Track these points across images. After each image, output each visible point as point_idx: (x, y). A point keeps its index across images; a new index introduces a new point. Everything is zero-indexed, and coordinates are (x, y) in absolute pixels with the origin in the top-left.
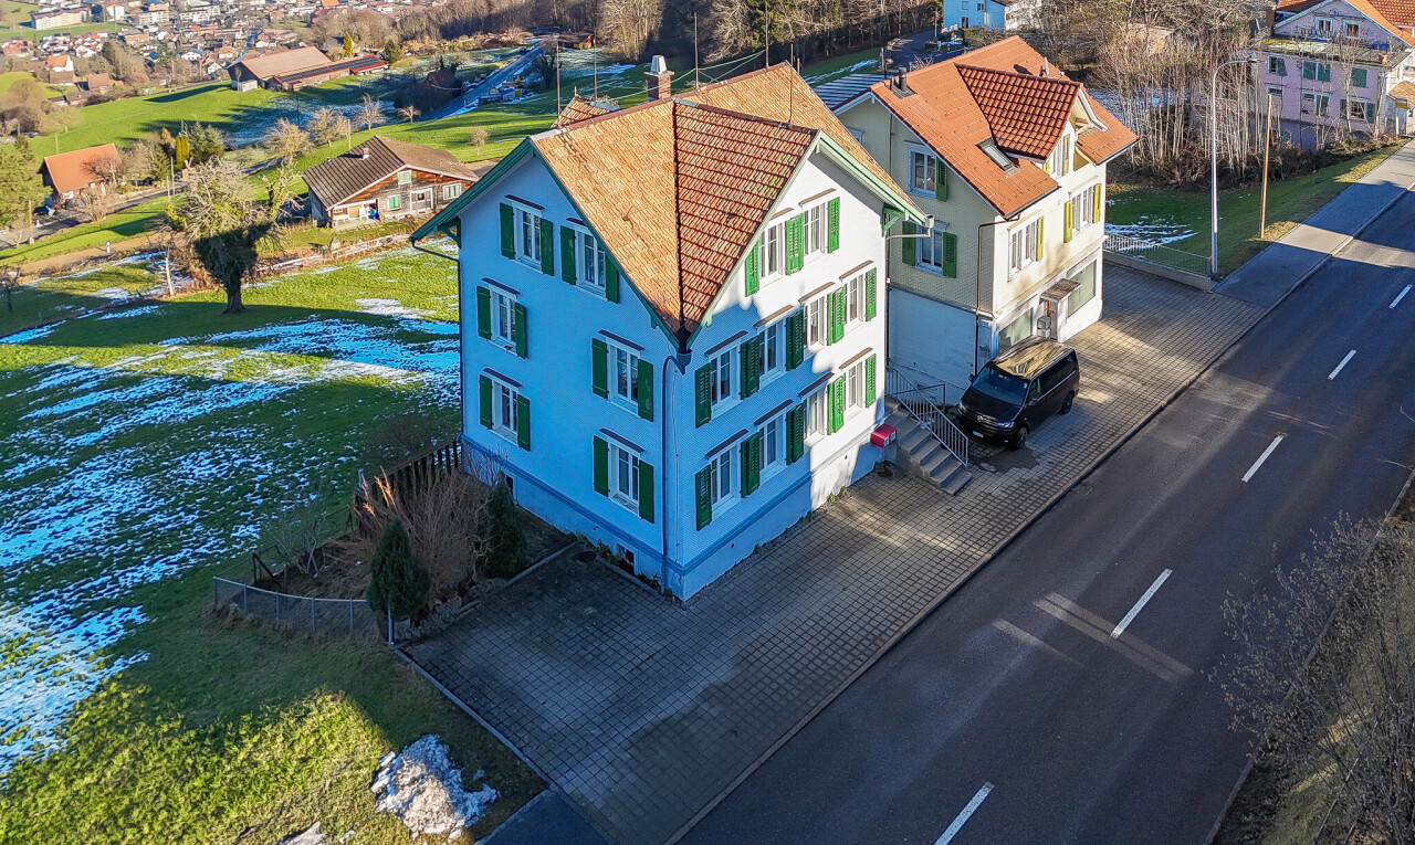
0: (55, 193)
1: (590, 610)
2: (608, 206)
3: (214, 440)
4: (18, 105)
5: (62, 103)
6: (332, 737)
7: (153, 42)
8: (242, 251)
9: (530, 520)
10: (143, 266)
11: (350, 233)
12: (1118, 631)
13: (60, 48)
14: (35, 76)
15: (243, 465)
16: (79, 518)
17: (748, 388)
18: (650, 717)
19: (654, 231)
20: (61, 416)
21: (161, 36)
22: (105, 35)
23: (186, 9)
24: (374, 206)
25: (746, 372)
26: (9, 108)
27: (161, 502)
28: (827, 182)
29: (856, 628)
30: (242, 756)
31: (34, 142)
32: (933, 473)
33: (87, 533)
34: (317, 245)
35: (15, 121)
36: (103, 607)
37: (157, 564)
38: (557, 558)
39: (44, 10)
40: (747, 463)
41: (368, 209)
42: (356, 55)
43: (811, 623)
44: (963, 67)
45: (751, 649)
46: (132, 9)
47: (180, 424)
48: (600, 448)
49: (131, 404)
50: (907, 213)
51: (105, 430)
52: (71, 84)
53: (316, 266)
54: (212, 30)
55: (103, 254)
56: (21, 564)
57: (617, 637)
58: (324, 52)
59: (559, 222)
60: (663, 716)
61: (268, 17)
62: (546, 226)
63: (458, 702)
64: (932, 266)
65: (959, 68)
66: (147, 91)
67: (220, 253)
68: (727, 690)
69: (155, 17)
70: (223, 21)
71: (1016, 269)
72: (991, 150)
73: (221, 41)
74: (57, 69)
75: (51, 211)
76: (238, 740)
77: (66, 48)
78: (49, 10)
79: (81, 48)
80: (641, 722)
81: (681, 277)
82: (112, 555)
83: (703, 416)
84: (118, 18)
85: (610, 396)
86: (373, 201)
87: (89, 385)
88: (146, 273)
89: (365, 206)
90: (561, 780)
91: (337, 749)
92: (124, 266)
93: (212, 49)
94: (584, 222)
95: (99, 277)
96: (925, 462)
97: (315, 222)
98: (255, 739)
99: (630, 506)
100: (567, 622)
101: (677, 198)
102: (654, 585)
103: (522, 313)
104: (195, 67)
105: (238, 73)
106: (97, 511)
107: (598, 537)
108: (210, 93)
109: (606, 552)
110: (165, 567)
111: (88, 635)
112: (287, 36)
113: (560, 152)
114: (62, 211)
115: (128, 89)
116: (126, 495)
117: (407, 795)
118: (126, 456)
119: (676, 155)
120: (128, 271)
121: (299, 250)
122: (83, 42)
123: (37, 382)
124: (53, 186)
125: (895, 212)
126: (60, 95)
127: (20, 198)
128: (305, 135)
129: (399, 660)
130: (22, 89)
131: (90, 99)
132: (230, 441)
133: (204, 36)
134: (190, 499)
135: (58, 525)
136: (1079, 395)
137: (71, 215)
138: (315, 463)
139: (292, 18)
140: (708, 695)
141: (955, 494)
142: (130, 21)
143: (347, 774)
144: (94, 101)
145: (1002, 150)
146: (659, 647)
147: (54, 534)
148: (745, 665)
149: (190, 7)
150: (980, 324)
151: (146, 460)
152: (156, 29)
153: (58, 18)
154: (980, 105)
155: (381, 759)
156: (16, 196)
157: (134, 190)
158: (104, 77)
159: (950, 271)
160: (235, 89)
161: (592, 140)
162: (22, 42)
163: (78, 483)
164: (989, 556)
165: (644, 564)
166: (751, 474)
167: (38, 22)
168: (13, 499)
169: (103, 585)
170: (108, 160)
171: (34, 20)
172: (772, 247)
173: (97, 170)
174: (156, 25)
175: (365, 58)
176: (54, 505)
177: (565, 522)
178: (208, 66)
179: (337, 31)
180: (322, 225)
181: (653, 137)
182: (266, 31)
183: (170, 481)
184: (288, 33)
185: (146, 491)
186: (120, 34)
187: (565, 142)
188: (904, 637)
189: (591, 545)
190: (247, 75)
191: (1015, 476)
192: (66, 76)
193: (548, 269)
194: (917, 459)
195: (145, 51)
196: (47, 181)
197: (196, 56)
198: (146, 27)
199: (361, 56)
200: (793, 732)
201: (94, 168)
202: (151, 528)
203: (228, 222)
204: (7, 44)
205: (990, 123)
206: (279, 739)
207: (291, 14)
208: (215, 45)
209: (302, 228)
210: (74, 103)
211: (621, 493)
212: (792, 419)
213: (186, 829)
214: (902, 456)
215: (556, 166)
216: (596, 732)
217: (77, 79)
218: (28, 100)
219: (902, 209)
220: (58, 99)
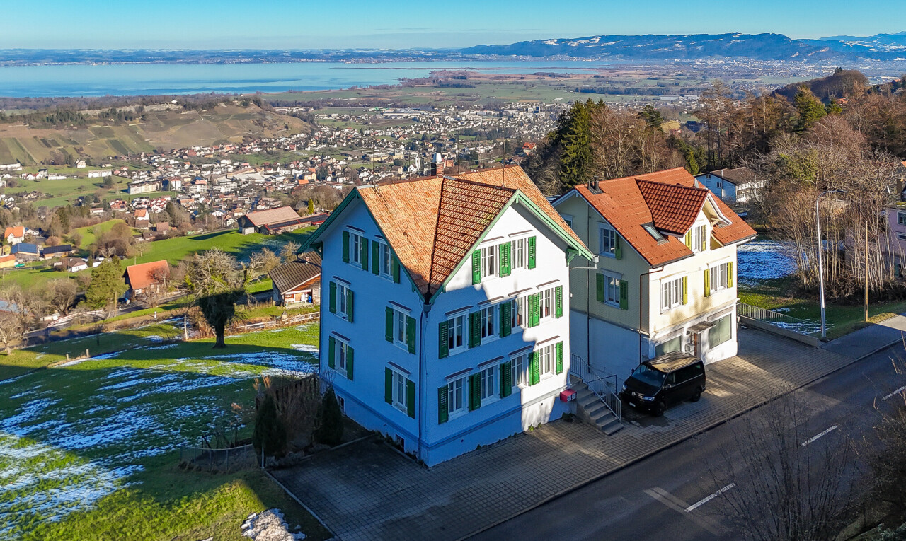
0: (131, 290)
1: (375, 466)
2: (395, 226)
3: (195, 401)
4: (116, 238)
5: (141, 239)
6: (225, 505)
7: (196, 204)
8: (226, 307)
9: (351, 424)
10: (173, 324)
11: (294, 310)
12: (691, 508)
13: (143, 206)
14: (127, 222)
15: (208, 411)
16: (118, 431)
17: (473, 343)
18: (397, 515)
19: (420, 242)
20: (116, 389)
21: (201, 200)
22: (169, 199)
23: (217, 184)
24: (310, 294)
25: (472, 331)
26: (110, 240)
27: (162, 425)
28: (525, 224)
29: (528, 491)
30: (179, 511)
31: (124, 261)
32: (598, 421)
33: (121, 437)
34: (273, 316)
35: (113, 248)
36: (126, 465)
37: (155, 450)
38: (362, 441)
39: (136, 182)
40: (472, 389)
41: (307, 296)
42: (316, 213)
43: (502, 485)
44: (640, 181)
45: (463, 493)
46: (186, 183)
47: (178, 393)
48: (389, 373)
49: (154, 384)
50: (580, 251)
51: (138, 395)
52: (147, 228)
53: (272, 328)
54: (231, 197)
55: (152, 318)
56: (87, 447)
57: (387, 479)
58: (296, 211)
59: (371, 238)
60: (404, 516)
61: (265, 190)
62: (365, 241)
63: (293, 496)
64: (614, 303)
65: (637, 181)
66: (189, 233)
67: (213, 307)
68: (444, 509)
69: (199, 188)
70: (238, 192)
71: (667, 308)
72: (649, 229)
73: (236, 204)
74: (140, 219)
75: (128, 301)
76: (179, 505)
77: (146, 206)
78: (138, 182)
79: (155, 207)
80: (391, 517)
81: (432, 266)
82: (133, 445)
83: (443, 353)
84: (177, 188)
85: (394, 342)
86: (310, 291)
87: (134, 377)
88: (174, 328)
89: (305, 293)
90: (341, 535)
91: (227, 510)
92: (162, 324)
93: (230, 210)
94: (383, 236)
95: (148, 329)
96: (593, 414)
97: (274, 303)
98: (187, 504)
99: (403, 410)
100: (360, 470)
101: (437, 227)
102: (414, 457)
103: (352, 295)
104: (220, 220)
105: (244, 222)
106: (128, 428)
107: (386, 431)
108: (226, 235)
109: (389, 439)
110: (158, 451)
111: (114, 474)
112: (276, 203)
113: (372, 196)
114: (135, 301)
115: (179, 232)
116: (143, 422)
117: (258, 530)
118: (147, 406)
119: (440, 205)
120: (164, 327)
121: (263, 319)
122: (156, 203)
123: (107, 375)
124: (130, 285)
125: (574, 251)
126: (139, 234)
127: (112, 290)
128: (278, 259)
129: (266, 475)
130: (119, 229)
131: (157, 237)
132: (204, 401)
133: (226, 201)
134: (177, 424)
135: (107, 433)
136: (706, 391)
137: (139, 304)
138: (248, 412)
139: (280, 191)
140: (431, 510)
141: (610, 435)
142: (184, 190)
143: (230, 520)
144: (159, 238)
145: (658, 230)
146: (409, 486)
147: (105, 437)
148: (457, 500)
149: (219, 182)
150: (642, 339)
151: (157, 408)
152: (198, 196)
153: (143, 187)
154: (647, 204)
155: (249, 516)
156: (109, 289)
157: (176, 291)
158: (166, 225)
159: (624, 306)
160: (241, 233)
161: (391, 192)
162: (121, 202)
163: (120, 417)
164: (623, 465)
165: (410, 447)
166: (475, 399)
167: (132, 189)
168: (85, 423)
169: (126, 457)
170: (162, 270)
171: (129, 188)
172: (491, 259)
173: (156, 276)
174: (199, 193)
175: (320, 215)
176: (107, 425)
177: (369, 424)
178: (227, 220)
179: (305, 198)
180: (278, 304)
181: (428, 194)
182: (264, 199)
183: (168, 417)
184: (277, 201)
185: (155, 420)
186: (178, 198)
187: (376, 191)
188: (556, 498)
189: (382, 436)
190: (249, 224)
191: (651, 429)
192: (144, 223)
193: (365, 268)
194: (588, 412)
195: (191, 210)
196: (127, 282)
197: (221, 214)
198: (193, 194)
199: (319, 213)
200: (477, 532)
201: (154, 275)
202: (155, 435)
203: (219, 288)
204: (113, 203)
205: (652, 214)
206: (199, 505)
207: (279, 188)
208: (232, 207)
209: (266, 306)
210: (148, 239)
211: (399, 403)
212: (503, 369)
213: (148, 535)
214: (580, 410)
215: (368, 202)
216: (365, 518)
217: (150, 225)
218: (122, 236)
219: (577, 249)
220: (139, 236)
